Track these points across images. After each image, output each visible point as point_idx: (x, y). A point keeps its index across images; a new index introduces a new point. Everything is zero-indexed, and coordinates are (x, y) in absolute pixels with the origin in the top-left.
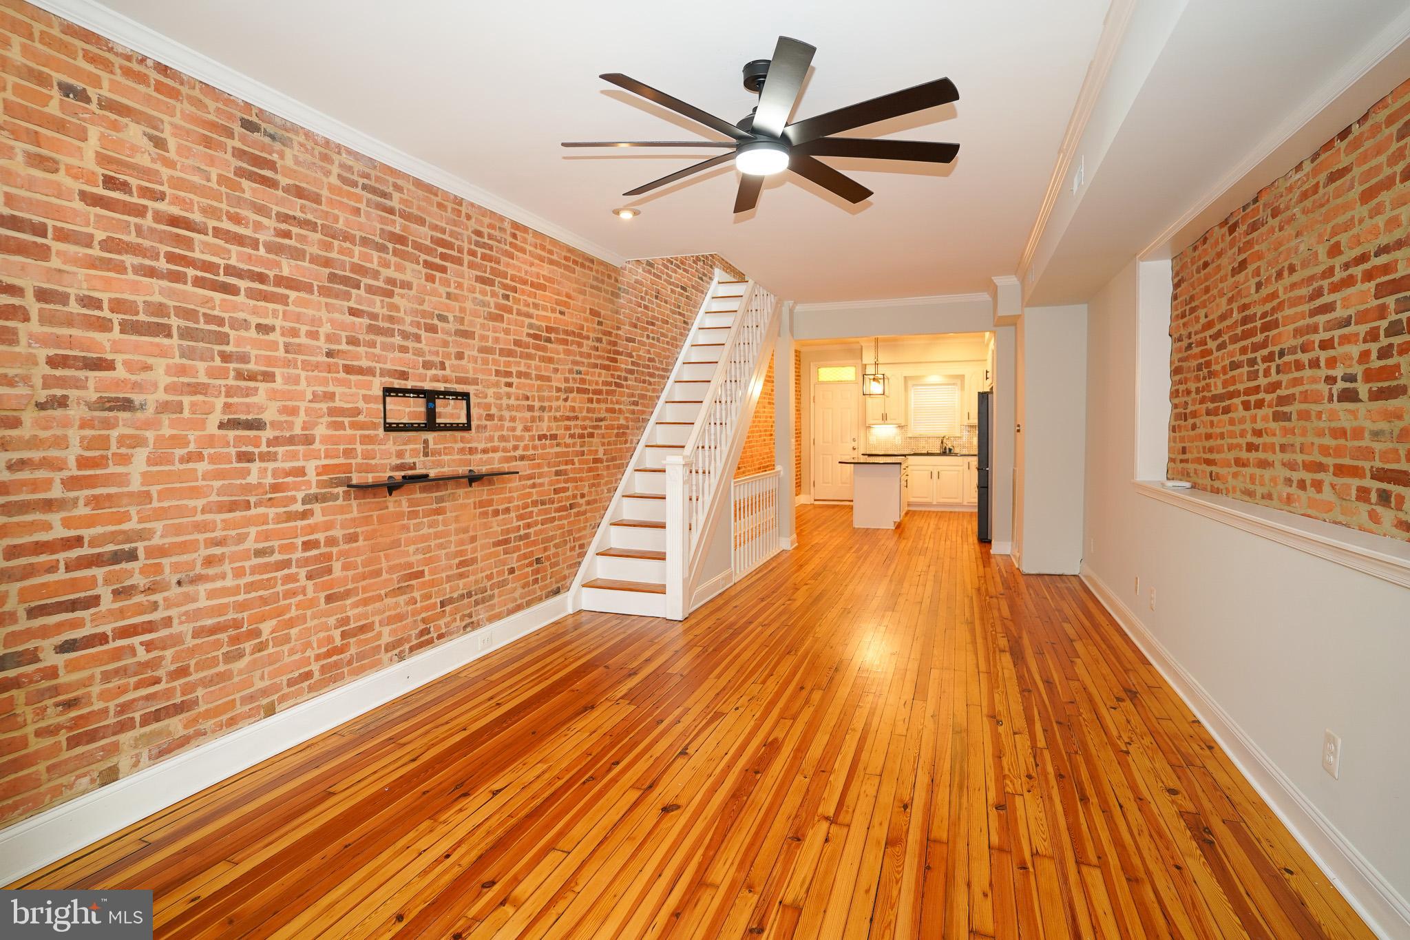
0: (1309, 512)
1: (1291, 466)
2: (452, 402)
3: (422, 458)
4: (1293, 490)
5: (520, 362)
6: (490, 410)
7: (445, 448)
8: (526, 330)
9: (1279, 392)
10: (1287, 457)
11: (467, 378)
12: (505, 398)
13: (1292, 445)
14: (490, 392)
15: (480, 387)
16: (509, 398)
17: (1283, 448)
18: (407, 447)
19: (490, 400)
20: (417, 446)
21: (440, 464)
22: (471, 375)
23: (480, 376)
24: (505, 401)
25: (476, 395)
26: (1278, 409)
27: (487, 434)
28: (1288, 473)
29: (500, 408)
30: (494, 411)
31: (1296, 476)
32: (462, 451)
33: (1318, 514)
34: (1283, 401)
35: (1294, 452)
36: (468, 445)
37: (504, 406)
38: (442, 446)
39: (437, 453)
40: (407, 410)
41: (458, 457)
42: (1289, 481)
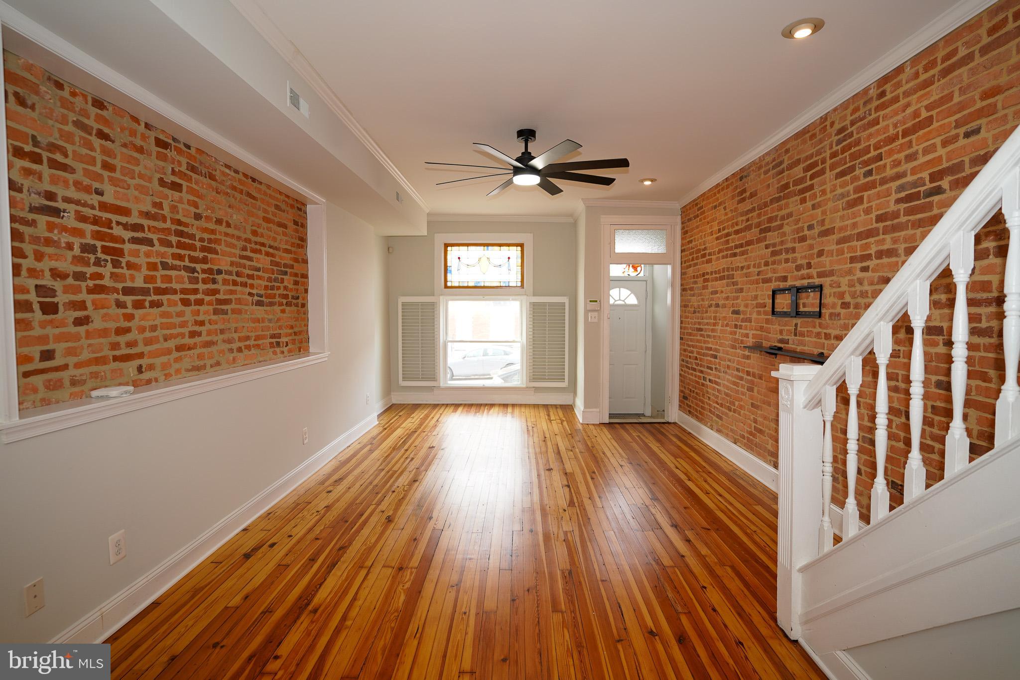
0: (246, 362)
1: (229, 341)
2: (812, 294)
3: (793, 337)
4: (235, 354)
5: (884, 240)
6: (843, 298)
7: (808, 331)
8: (894, 197)
9: (217, 296)
10: (226, 336)
11: (825, 271)
12: (857, 284)
13: (229, 329)
14: (844, 281)
15: (834, 278)
16: (861, 284)
17: (222, 331)
18: (785, 328)
19: (844, 288)
20: (791, 328)
21: (802, 343)
22: (828, 268)
23: (836, 267)
24: (858, 288)
25: (831, 286)
26: (217, 307)
27: (842, 322)
28: (229, 346)
29: (853, 296)
30: (848, 298)
31: (235, 346)
32: (818, 335)
33: (250, 362)
34: (221, 302)
35: (231, 333)
36: (825, 331)
37: (858, 293)
38: (805, 330)
39: (802, 335)
40: (786, 302)
41: (815, 339)
42: (231, 350)
